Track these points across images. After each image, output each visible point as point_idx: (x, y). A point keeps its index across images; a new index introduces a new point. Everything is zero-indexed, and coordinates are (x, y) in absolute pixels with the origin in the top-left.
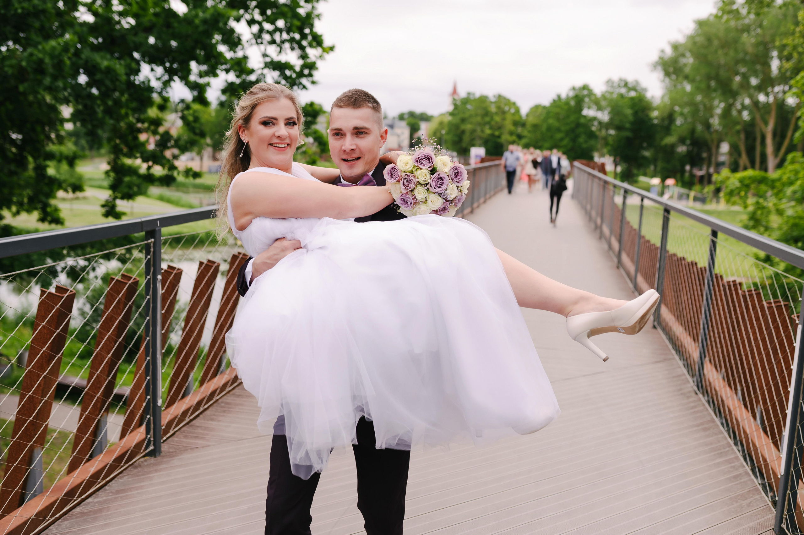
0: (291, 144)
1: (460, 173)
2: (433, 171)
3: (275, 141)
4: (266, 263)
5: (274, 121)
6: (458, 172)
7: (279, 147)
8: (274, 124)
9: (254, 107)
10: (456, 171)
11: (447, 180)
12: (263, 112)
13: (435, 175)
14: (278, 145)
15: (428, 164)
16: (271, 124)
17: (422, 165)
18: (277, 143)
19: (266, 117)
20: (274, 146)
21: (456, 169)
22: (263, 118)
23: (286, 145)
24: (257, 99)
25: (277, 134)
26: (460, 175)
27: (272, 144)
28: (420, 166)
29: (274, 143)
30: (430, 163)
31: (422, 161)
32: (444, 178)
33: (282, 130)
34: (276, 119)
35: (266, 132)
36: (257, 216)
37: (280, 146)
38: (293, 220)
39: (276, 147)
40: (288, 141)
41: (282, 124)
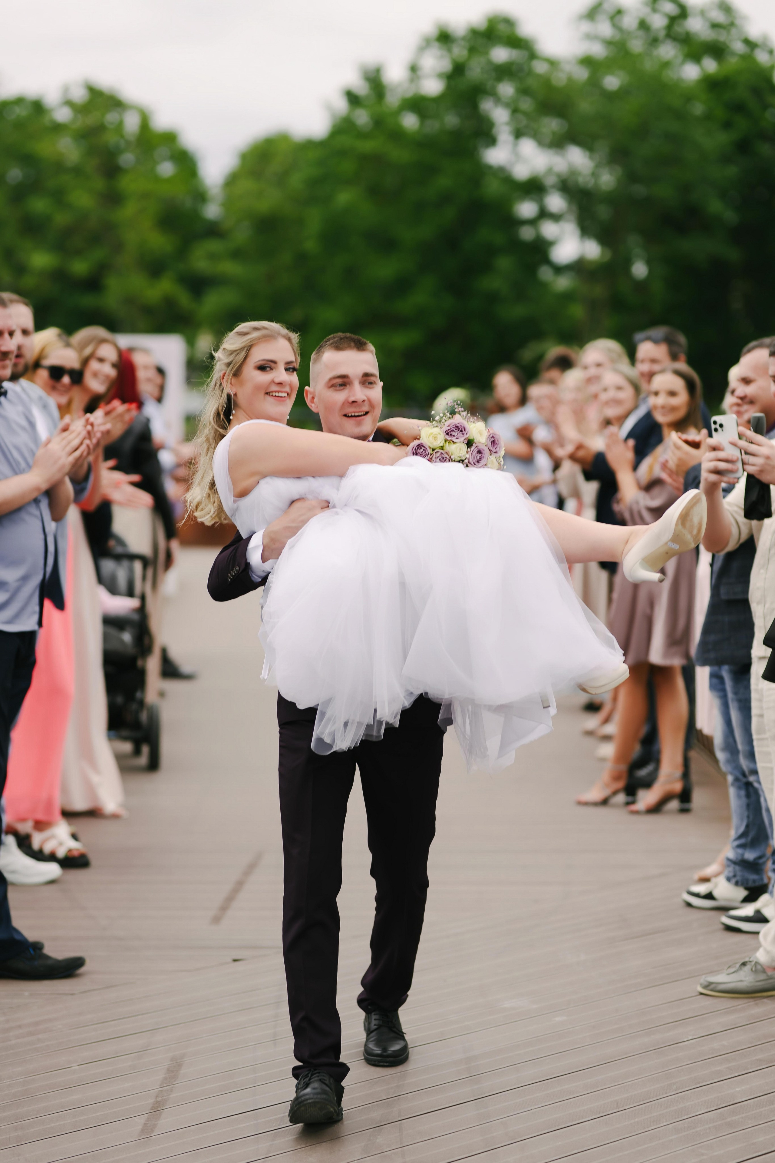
0: (291, 394)
1: (496, 442)
2: (469, 443)
3: (274, 388)
4: (289, 527)
5: (273, 365)
6: (494, 441)
7: (278, 397)
8: (271, 369)
9: (249, 348)
10: (493, 439)
11: (486, 451)
12: (259, 355)
13: (473, 448)
14: (277, 394)
15: (462, 435)
16: (268, 369)
17: (455, 438)
18: (276, 392)
19: (264, 360)
20: (272, 395)
21: (492, 437)
22: (259, 361)
23: (284, 395)
24: (252, 339)
25: (277, 380)
26: (497, 444)
27: (270, 393)
28: (454, 439)
29: (272, 392)
30: (463, 434)
31: (453, 433)
32: (483, 450)
33: (281, 375)
34: (275, 362)
35: (263, 378)
36: (264, 476)
37: (280, 394)
38: (311, 479)
39: (275, 396)
40: (287, 389)
41: (281, 367)
